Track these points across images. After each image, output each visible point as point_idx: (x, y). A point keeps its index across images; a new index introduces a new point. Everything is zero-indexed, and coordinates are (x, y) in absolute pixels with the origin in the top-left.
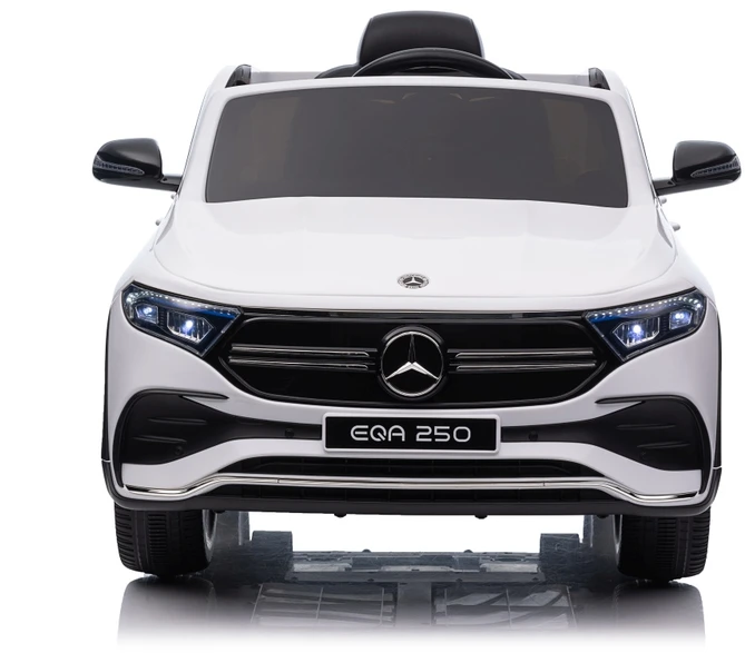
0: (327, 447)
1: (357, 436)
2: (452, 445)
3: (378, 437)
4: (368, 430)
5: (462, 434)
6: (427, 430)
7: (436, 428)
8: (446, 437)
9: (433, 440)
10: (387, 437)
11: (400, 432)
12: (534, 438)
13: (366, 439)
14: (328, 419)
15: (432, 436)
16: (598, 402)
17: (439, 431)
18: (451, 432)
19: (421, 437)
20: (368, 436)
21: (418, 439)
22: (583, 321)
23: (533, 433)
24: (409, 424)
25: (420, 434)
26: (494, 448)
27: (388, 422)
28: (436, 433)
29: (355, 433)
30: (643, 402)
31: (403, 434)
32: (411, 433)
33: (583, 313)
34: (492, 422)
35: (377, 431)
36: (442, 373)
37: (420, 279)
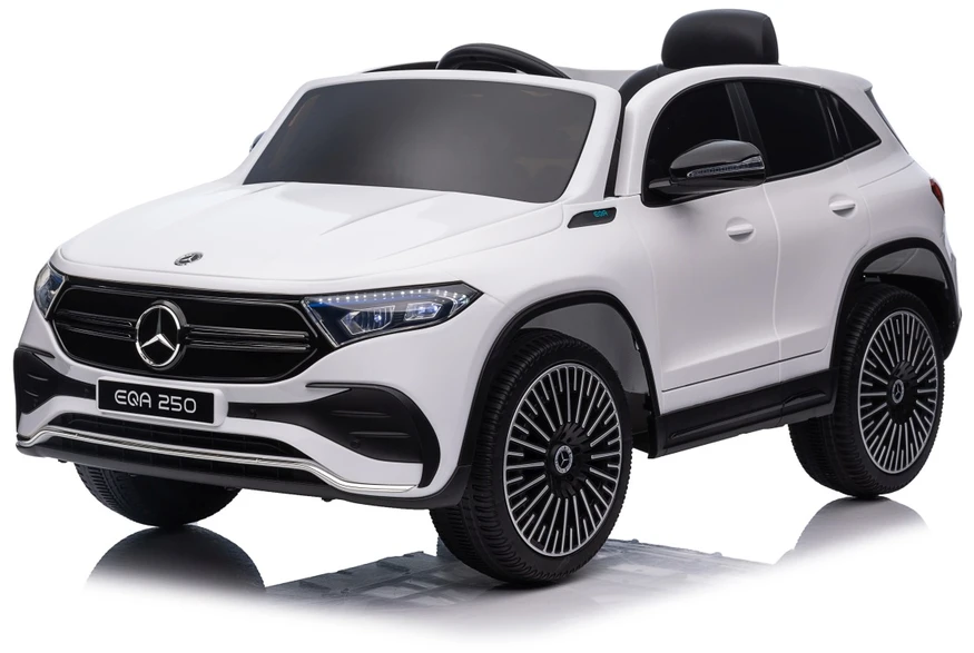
0: (100, 407)
1: (120, 400)
2: (182, 415)
3: (133, 402)
4: (126, 395)
6: (165, 399)
7: (172, 398)
8: (178, 407)
9: (170, 409)
10: (139, 403)
11: (145, 397)
12: (254, 417)
13: (126, 404)
14: (100, 381)
15: (169, 405)
16: (310, 385)
17: (175, 401)
18: (181, 401)
19: (162, 405)
20: (126, 400)
21: (160, 408)
22: (300, 307)
23: (252, 411)
24: (154, 391)
25: (161, 402)
26: (212, 422)
27: (140, 388)
28: (172, 403)
29: (118, 395)
30: (352, 389)
31: (149, 401)
32: (156, 401)
33: (300, 297)
34: (211, 396)
35: (133, 396)
36: (178, 346)
37: (196, 257)
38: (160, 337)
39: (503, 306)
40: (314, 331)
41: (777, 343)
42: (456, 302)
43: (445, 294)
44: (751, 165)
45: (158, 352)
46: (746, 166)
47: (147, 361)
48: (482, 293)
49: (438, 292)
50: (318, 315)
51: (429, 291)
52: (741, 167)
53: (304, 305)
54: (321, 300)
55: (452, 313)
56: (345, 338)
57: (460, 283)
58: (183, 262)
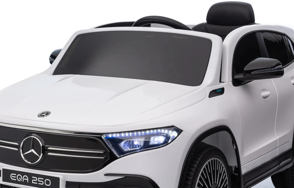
0: (3, 181)
1: (12, 178)
2: (44, 187)
3: (19, 179)
4: (16, 176)
5: (48, 182)
6: (36, 179)
7: (39, 178)
8: (42, 183)
9: (38, 183)
10: (22, 180)
11: (25, 178)
13: (16, 180)
14: (3, 169)
15: (37, 182)
16: (106, 175)
17: (40, 180)
18: (44, 181)
19: (34, 181)
20: (16, 178)
21: (33, 182)
22: (101, 138)
24: (30, 175)
25: (33, 180)
27: (23, 174)
28: (39, 181)
29: (12, 176)
30: (126, 177)
31: (27, 179)
32: (31, 179)
33: (101, 134)
34: (58, 179)
35: (19, 177)
36: (42, 154)
37: (48, 114)
38: (33, 150)
39: (191, 136)
40: (108, 150)
41: (277, 140)
42: (171, 136)
43: (166, 131)
44: (278, 69)
45: (32, 157)
46: (276, 69)
47: (26, 161)
48: (182, 131)
49: (163, 131)
50: (109, 142)
51: (159, 130)
52: (274, 70)
53: (103, 138)
54: (110, 136)
55: (170, 141)
56: (122, 153)
57: (173, 126)
58: (42, 115)
